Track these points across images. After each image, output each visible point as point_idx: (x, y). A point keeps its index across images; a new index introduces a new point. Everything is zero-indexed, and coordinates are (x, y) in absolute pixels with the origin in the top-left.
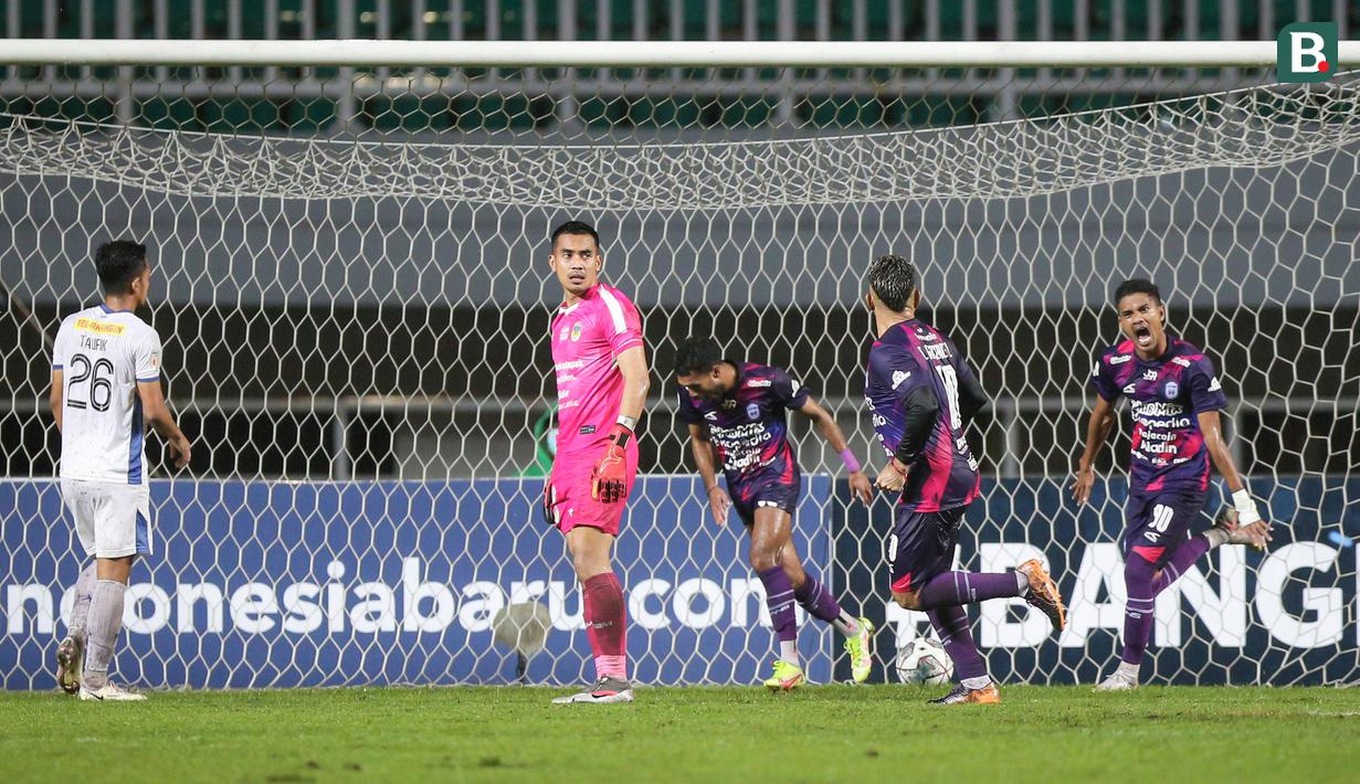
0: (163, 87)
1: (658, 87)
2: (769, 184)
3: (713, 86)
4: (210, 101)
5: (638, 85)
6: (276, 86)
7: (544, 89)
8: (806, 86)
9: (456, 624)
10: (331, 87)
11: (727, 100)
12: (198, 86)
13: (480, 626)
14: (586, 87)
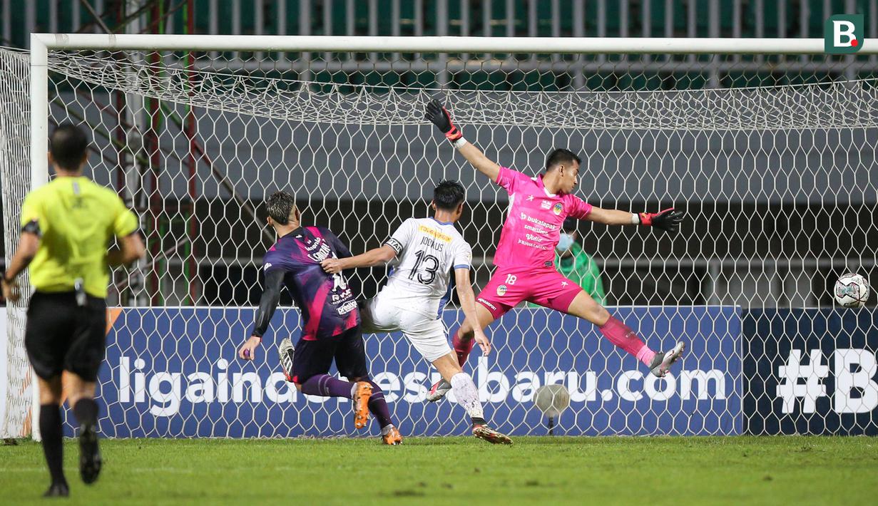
0: (328, 65)
1: (636, 66)
2: (730, 116)
3: (670, 66)
4: (358, 72)
5: (623, 65)
6: (398, 65)
7: (564, 66)
8: (726, 66)
9: (510, 397)
10: (433, 65)
11: (678, 74)
12: (351, 64)
13: (526, 399)
14: (592, 66)
